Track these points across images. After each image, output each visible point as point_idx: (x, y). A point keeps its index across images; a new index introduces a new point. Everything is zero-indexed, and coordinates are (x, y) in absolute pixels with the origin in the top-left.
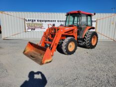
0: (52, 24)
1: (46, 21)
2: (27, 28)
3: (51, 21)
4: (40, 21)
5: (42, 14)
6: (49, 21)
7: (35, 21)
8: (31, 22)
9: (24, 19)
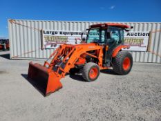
1: (72, 34)
4: (65, 33)
5: (67, 23)
6: (76, 33)
7: (56, 33)
9: (41, 31)
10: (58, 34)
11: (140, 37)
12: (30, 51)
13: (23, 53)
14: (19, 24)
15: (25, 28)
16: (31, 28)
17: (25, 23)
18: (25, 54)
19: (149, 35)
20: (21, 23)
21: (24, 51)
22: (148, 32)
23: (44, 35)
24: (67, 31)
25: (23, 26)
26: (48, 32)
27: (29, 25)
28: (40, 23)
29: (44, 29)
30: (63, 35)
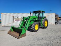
2: (14, 20)
5: (22, 14)
8: (16, 18)
10: (19, 17)
15: (7, 16)
16: (10, 16)
26: (16, 17)
27: (9, 15)
28: (13, 14)
30: (21, 18)
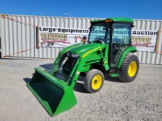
0: (82, 36)
1: (72, 31)
3: (81, 31)
4: (64, 31)
6: (76, 31)
7: (54, 30)
8: (47, 32)
9: (37, 28)
10: (57, 32)
11: (147, 35)
12: (24, 49)
13: (16, 51)
14: (12, 20)
15: (19, 24)
16: (26, 24)
17: (19, 18)
18: (18, 53)
19: (157, 33)
20: (15, 18)
21: (18, 49)
22: (156, 31)
23: (40, 32)
24: (67, 28)
25: (17, 21)
26: (45, 29)
27: (23, 21)
28: (36, 19)
29: (40, 26)
30: (62, 33)
